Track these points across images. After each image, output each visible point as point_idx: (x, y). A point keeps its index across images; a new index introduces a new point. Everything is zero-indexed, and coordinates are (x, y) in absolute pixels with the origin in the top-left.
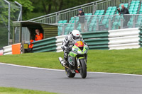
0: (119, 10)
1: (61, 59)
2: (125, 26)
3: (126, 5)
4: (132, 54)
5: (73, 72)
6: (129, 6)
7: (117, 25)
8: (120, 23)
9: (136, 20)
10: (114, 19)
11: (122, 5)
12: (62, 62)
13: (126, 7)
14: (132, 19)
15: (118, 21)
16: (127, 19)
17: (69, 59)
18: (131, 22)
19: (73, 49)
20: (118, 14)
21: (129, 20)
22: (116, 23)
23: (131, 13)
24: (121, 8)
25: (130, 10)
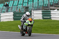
0: (5, 5)
1: (19, 26)
2: (7, 11)
3: (8, 3)
4: (10, 23)
5: (24, 33)
6: (9, 3)
7: (4, 11)
8: (5, 11)
9: (12, 9)
10: (3, 9)
11: (6, 3)
12: (20, 28)
13: (8, 4)
14: (10, 9)
15: (4, 10)
16: (8, 9)
17: (24, 26)
18: (10, 10)
19: (27, 21)
20: (4, 7)
21: (9, 9)
22: (3, 10)
23: (9, 6)
24: (5, 4)
25: (9, 5)
